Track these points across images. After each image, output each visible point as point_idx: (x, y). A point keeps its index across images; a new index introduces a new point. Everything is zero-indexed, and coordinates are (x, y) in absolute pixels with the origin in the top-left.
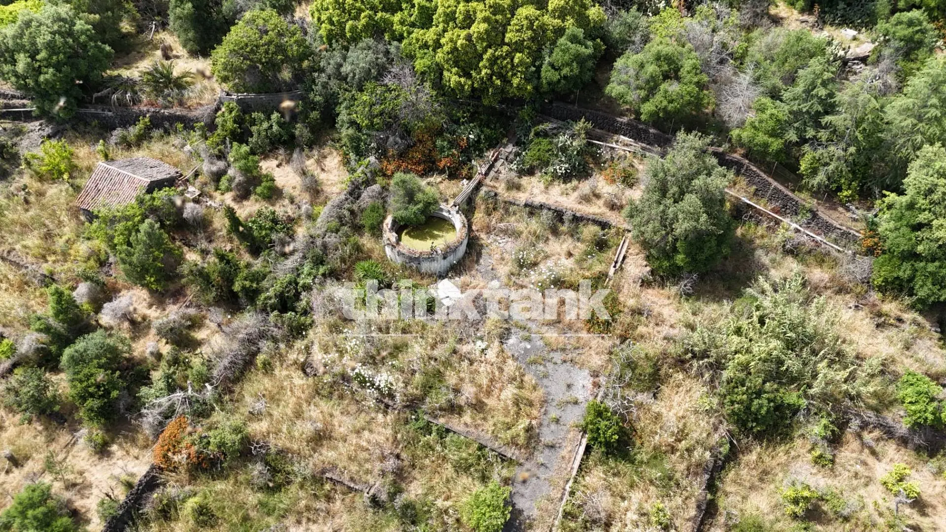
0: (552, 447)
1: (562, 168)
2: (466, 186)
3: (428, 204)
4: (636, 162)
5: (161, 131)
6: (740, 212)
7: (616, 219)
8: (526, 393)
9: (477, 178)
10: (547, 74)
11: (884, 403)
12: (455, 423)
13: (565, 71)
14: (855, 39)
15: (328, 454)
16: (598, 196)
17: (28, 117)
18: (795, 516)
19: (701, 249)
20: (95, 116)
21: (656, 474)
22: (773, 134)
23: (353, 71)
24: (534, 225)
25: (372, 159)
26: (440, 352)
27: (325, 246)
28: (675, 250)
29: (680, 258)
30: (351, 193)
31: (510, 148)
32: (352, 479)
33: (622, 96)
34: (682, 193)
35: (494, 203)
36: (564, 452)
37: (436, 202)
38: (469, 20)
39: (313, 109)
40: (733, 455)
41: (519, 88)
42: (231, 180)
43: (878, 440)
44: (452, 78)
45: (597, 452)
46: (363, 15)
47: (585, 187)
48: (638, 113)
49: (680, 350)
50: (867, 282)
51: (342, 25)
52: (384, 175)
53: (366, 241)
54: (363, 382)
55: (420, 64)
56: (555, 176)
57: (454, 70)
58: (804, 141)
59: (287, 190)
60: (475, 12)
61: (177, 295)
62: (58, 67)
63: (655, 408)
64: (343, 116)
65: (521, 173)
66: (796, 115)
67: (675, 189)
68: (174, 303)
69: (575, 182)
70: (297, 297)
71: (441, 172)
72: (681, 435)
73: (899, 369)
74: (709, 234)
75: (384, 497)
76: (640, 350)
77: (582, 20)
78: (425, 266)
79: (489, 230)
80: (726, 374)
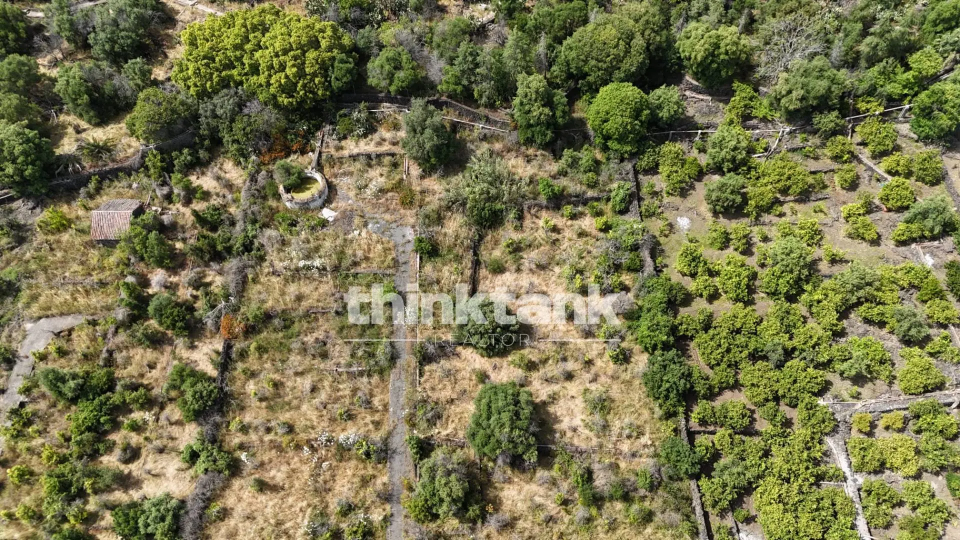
0: (405, 263)
1: (361, 131)
2: (313, 156)
3: (299, 173)
4: (397, 116)
5: (107, 181)
6: (455, 127)
7: (398, 150)
8: (386, 245)
9: (318, 150)
10: (335, 84)
11: (536, 195)
12: (359, 269)
13: (345, 80)
14: (486, 9)
15: (305, 304)
16: (384, 140)
17: (11, 199)
18: (510, 253)
19: (440, 153)
20: (59, 185)
21: (451, 256)
22: (456, 84)
23: (225, 112)
24: (358, 165)
25: (253, 157)
26: (339, 242)
27: (253, 213)
28: (429, 157)
29: (433, 160)
30: (251, 180)
31: (328, 128)
32: (323, 308)
33: (378, 85)
34: (423, 129)
35: (332, 161)
36: (412, 263)
37: (303, 171)
38: (282, 68)
39: (205, 140)
40: (481, 238)
41: (323, 95)
42: (179, 195)
43: (537, 211)
44: (284, 100)
45: (425, 257)
46: (214, 76)
47: (376, 137)
48: (389, 92)
49: (446, 203)
50: (518, 143)
51: (203, 86)
52: (264, 164)
53: (272, 203)
54: (308, 268)
55: (262, 97)
56: (359, 136)
57: (284, 95)
58: (471, 83)
59: (212, 190)
60: (285, 63)
61: (183, 266)
62: (33, 163)
63: (443, 231)
64: (227, 138)
65: (340, 140)
66: (463, 72)
67: (419, 128)
68: (184, 270)
69: (370, 136)
70: (252, 243)
71: (295, 152)
72: (457, 237)
73: (538, 178)
74: (443, 144)
75: (340, 310)
76: (428, 209)
77: (342, 48)
78: (312, 206)
79: (336, 176)
80: (468, 206)
